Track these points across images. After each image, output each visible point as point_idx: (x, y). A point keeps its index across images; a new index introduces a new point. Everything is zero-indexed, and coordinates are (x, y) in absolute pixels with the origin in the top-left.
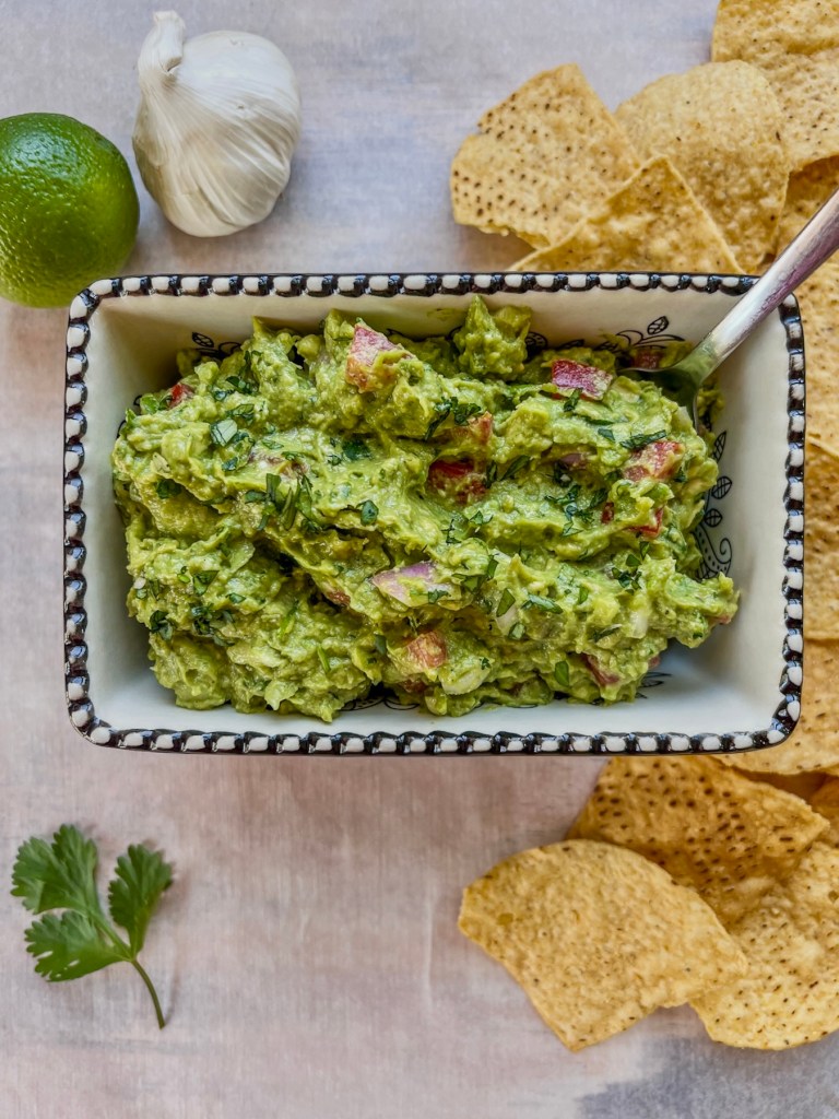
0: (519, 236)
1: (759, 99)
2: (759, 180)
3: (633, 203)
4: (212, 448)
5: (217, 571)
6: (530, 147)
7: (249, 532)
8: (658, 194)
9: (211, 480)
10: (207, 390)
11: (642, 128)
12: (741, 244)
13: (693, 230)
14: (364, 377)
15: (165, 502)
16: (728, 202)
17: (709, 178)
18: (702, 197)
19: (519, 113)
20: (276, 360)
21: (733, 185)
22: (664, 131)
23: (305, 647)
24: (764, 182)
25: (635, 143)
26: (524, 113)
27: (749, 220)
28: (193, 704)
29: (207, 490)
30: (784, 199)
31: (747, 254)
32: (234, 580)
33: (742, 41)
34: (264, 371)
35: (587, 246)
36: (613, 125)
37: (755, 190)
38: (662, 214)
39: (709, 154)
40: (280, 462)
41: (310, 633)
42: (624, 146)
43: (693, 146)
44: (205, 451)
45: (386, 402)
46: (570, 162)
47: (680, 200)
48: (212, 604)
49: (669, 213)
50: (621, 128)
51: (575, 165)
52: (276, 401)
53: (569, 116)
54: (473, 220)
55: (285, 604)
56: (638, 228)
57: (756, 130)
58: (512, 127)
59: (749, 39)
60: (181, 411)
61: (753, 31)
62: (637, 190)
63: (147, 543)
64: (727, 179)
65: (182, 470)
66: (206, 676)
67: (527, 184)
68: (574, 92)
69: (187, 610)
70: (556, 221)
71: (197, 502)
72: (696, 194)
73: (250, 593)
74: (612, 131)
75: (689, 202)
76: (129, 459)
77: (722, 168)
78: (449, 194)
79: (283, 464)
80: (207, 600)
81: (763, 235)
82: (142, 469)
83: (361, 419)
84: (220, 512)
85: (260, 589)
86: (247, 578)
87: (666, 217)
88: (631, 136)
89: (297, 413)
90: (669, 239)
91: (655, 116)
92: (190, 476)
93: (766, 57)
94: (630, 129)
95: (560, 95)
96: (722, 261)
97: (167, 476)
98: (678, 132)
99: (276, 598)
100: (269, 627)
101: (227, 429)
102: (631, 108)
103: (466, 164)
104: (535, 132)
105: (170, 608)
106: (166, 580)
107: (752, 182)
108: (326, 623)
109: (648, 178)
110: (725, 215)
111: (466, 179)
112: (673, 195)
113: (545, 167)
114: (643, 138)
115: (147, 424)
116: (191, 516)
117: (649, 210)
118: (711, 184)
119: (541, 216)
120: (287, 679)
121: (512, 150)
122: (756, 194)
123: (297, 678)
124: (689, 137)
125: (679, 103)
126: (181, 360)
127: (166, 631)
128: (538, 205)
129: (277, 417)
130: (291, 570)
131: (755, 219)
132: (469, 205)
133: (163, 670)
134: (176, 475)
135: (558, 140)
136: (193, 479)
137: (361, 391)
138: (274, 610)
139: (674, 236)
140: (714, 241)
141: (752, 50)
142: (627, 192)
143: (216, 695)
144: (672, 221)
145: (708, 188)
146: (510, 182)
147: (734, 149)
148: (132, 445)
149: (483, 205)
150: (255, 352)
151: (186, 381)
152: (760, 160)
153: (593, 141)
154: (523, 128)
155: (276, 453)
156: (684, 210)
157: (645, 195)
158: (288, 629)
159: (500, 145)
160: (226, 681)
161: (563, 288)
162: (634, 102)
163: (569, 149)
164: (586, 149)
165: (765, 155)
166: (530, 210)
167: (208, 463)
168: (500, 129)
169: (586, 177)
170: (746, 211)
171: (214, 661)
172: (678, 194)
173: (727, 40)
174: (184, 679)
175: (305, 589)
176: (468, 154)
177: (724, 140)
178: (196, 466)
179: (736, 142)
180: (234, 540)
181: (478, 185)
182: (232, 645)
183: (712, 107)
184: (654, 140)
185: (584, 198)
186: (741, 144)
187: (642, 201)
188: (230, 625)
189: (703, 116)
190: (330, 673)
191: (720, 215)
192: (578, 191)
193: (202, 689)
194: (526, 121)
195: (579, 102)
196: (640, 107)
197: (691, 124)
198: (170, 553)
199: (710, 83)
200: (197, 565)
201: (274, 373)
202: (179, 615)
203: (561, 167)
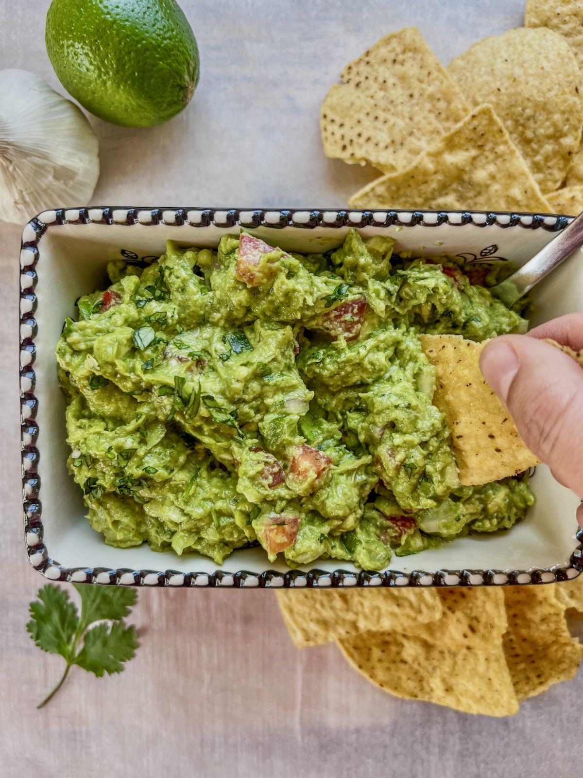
0: (374, 166)
1: (562, 59)
2: (560, 124)
3: (462, 142)
4: (134, 351)
5: (136, 449)
6: (381, 94)
7: (161, 417)
8: (483, 135)
9: (132, 376)
10: (131, 299)
11: (470, 80)
12: (544, 173)
13: (508, 165)
14: (252, 275)
15: (96, 391)
16: (536, 139)
17: (522, 121)
18: (515, 136)
19: (372, 66)
20: (184, 274)
21: (540, 127)
22: (487, 83)
23: (203, 507)
24: (565, 125)
25: (464, 91)
26: (376, 66)
27: (551, 154)
28: (117, 544)
29: (129, 385)
30: (579, 139)
31: (548, 180)
32: (149, 455)
33: (548, 14)
34: (174, 282)
35: (425, 173)
36: (446, 77)
37: (557, 131)
38: (484, 150)
39: (523, 102)
40: (187, 361)
41: (207, 496)
42: (455, 94)
43: (510, 96)
44: (128, 352)
45: (268, 294)
46: (412, 106)
47: (499, 141)
48: (132, 475)
49: (489, 150)
50: (453, 79)
51: (416, 108)
52: (183, 306)
53: (411, 69)
54: (339, 154)
55: (190, 471)
56: (465, 161)
57: (559, 85)
58: (367, 78)
59: (554, 13)
60: (110, 317)
61: (557, 6)
62: (466, 131)
63: (82, 423)
64: (535, 122)
65: (109, 370)
66: (127, 525)
67: (379, 124)
68: (415, 50)
69: (112, 478)
70: (402, 153)
71: (122, 393)
72: (511, 133)
73: (162, 465)
74: (445, 81)
75: (506, 143)
76: (68, 357)
77: (532, 114)
78: (320, 132)
79: (189, 363)
80: (128, 471)
81: (561, 166)
82: (79, 365)
83: (248, 310)
84: (139, 401)
85: (170, 461)
86: (160, 454)
87: (487, 153)
88: (461, 86)
89: (200, 316)
90: (489, 171)
91: (480, 70)
92: (116, 374)
93: (566, 28)
94: (460, 80)
95: (404, 52)
96: (529, 191)
97: (97, 374)
98: (498, 84)
99: (183, 468)
100: (176, 490)
101: (147, 335)
102: (461, 63)
103: (332, 108)
104: (385, 82)
105: (99, 475)
106: (96, 455)
107: (554, 125)
108: (219, 488)
109: (475, 123)
110: (533, 150)
111: (333, 121)
112: (494, 136)
113: (393, 110)
114: (471, 88)
115: (82, 329)
116: (117, 403)
117: (474, 147)
118: (523, 125)
119: (391, 149)
120: (189, 531)
121: (367, 97)
122: (558, 134)
123: (196, 531)
124: (507, 89)
125: (499, 60)
126: (111, 269)
127: (97, 492)
128: (388, 141)
129: (184, 319)
130: (194, 445)
131: (555, 153)
132: (336, 142)
133: (95, 519)
134: (105, 373)
135: (403, 88)
136: (118, 376)
137: (249, 286)
138: (181, 477)
139: (492, 168)
140: (523, 174)
141: (555, 21)
142: (458, 133)
143: (135, 539)
144: (491, 156)
145: (520, 128)
146: (367, 122)
147: (542, 99)
148: (70, 346)
149: (347, 142)
150: (167, 267)
151: (114, 288)
152: (562, 108)
153: (430, 90)
154: (376, 78)
155: (184, 354)
156: (501, 148)
157: (473, 135)
158: (191, 492)
159: (358, 93)
160: (143, 529)
161: (419, 223)
162: (463, 58)
163: (411, 96)
164: (425, 96)
165: (566, 105)
166: (382, 145)
167: (131, 363)
168: (358, 79)
169: (425, 118)
170: (549, 147)
171: (133, 513)
172: (497, 136)
173: (536, 12)
174: (111, 526)
175: (205, 459)
176: (334, 100)
177: (535, 92)
178: (121, 366)
179: (544, 94)
180: (150, 423)
181: (342, 125)
182: (148, 502)
183: (526, 65)
184: (480, 90)
185: (424, 135)
186: (548, 95)
187: (469, 140)
188: (146, 489)
189: (518, 71)
190: (219, 528)
191: (529, 150)
192: (419, 129)
193: (125, 534)
194: (378, 73)
195: (419, 57)
196: (468, 62)
197: (509, 78)
198: (99, 433)
199: (523, 45)
200: (120, 445)
201: (181, 285)
202: (107, 481)
203: (405, 109)
